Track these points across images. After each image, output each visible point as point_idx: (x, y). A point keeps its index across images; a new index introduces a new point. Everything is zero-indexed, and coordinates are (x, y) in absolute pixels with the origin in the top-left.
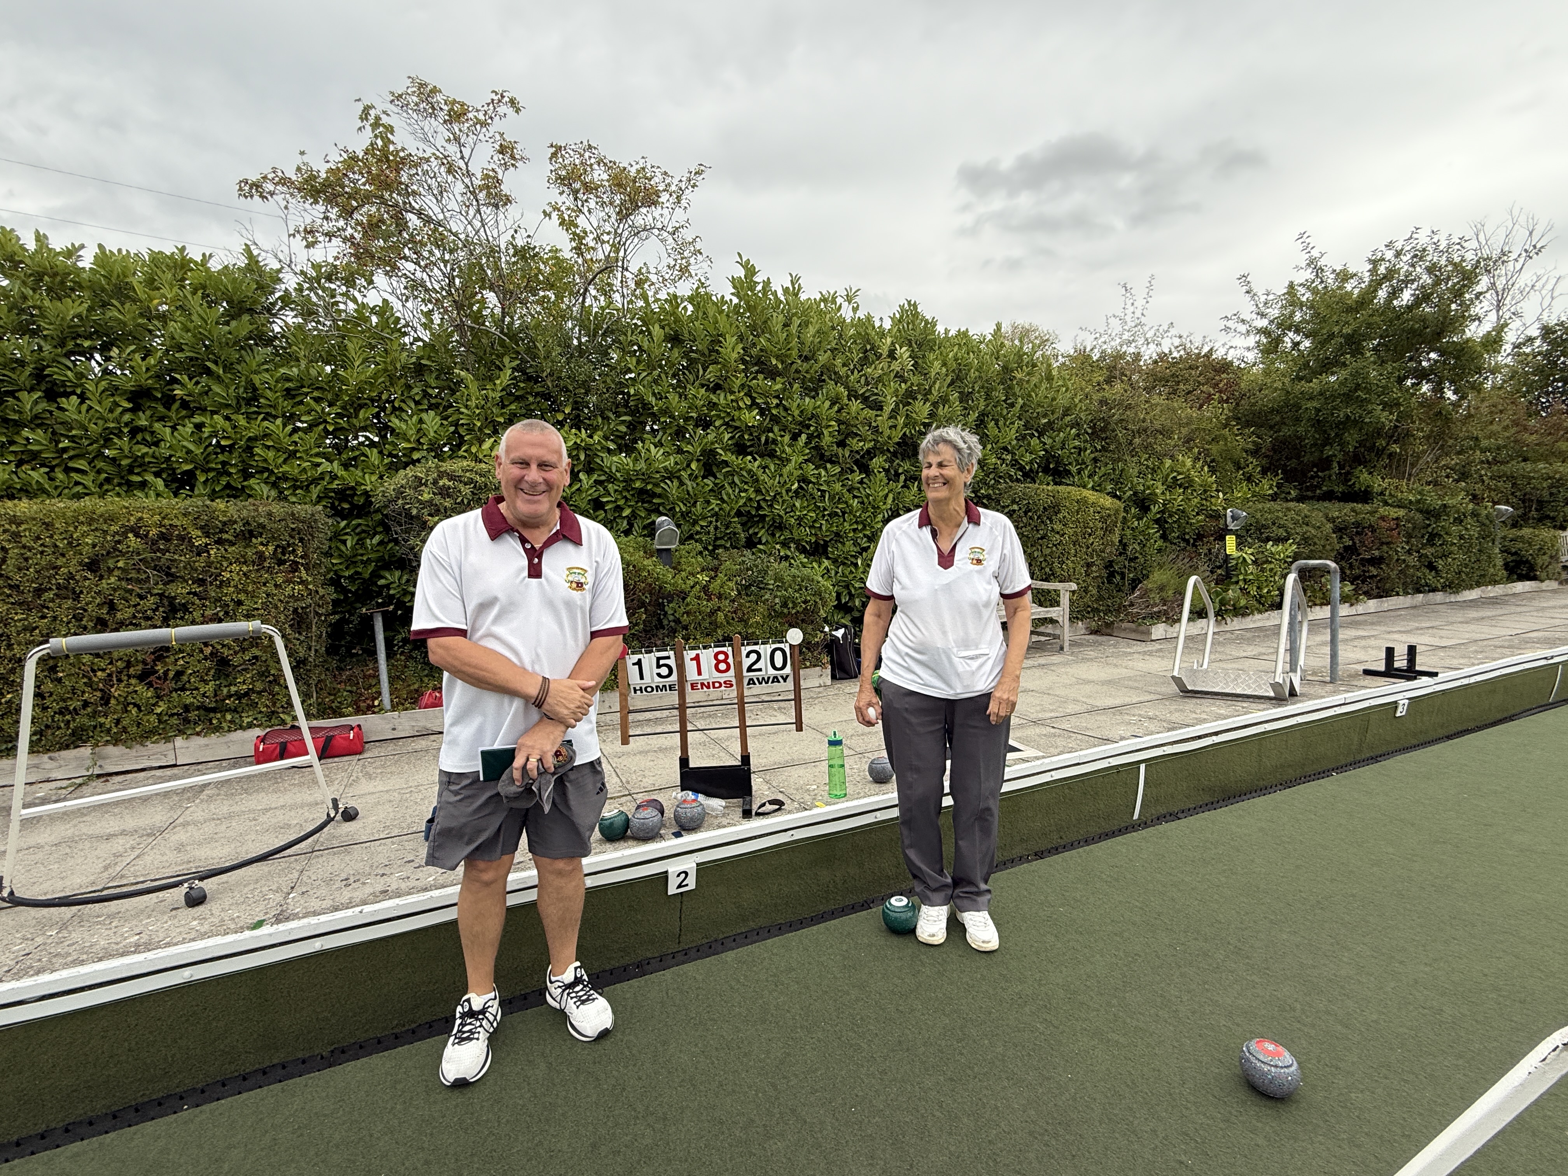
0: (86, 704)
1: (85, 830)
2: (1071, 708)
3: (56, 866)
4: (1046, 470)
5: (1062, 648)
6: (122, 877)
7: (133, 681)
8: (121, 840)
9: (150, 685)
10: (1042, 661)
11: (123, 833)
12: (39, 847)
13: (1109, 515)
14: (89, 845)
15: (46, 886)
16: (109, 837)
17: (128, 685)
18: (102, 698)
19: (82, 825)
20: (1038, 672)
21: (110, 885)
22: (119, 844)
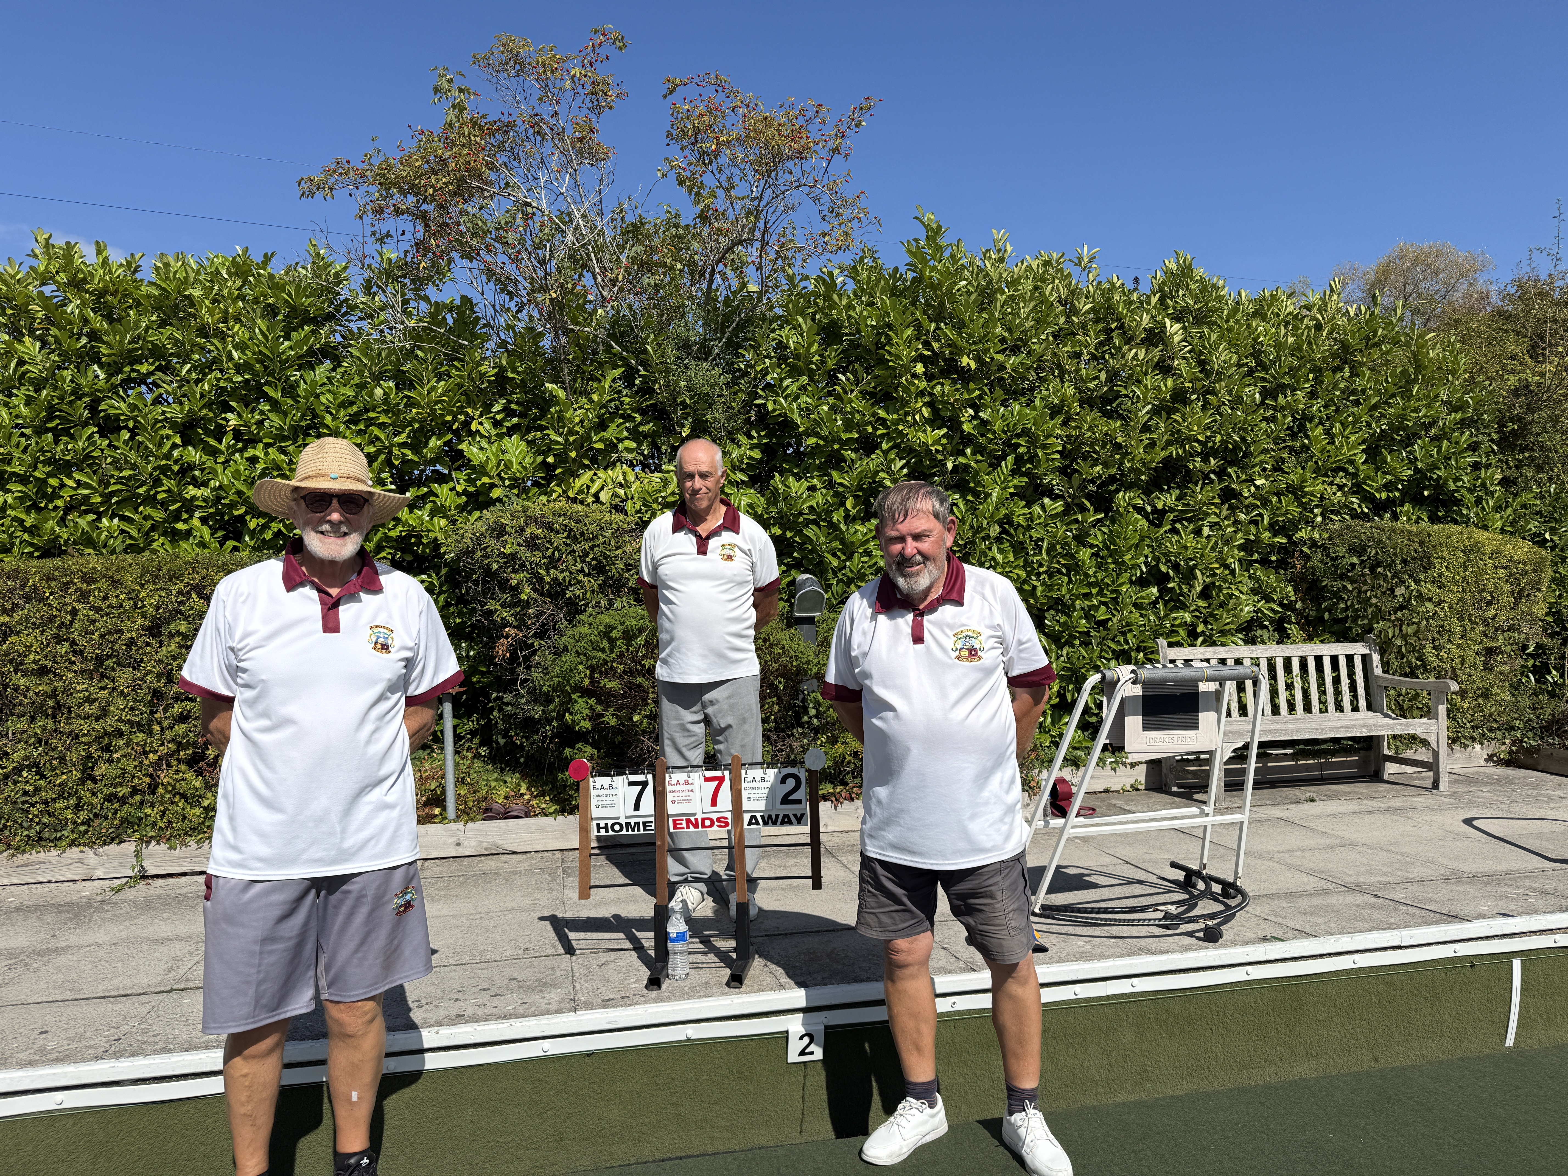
0: (135, 791)
1: (139, 932)
2: (1416, 872)
3: (120, 965)
4: (1418, 501)
5: (1436, 785)
6: (187, 980)
7: (183, 767)
8: (177, 945)
9: (199, 773)
10: (1396, 803)
11: (177, 938)
12: (98, 945)
13: (1525, 573)
14: (146, 948)
15: (116, 982)
16: (164, 941)
17: (177, 772)
18: (150, 785)
19: (134, 927)
20: (1381, 819)
21: (177, 986)
22: (176, 948)
